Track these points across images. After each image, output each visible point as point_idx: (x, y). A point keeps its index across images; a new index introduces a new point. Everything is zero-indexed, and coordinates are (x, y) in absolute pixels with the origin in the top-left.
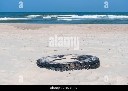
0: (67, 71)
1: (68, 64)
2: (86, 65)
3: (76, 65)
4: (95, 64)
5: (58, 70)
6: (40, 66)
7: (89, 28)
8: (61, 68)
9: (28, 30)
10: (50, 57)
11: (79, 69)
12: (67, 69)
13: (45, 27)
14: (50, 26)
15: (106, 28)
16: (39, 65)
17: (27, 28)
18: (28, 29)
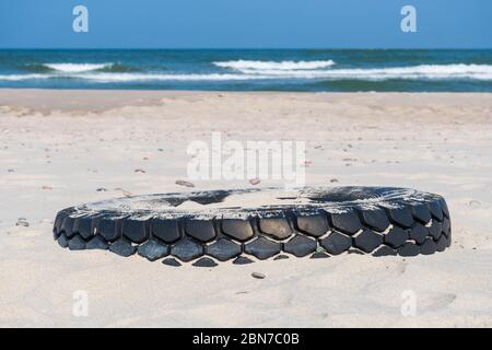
0: (239, 260)
1: (250, 219)
2: (365, 225)
3: (301, 223)
4: (424, 223)
5: (186, 260)
6: (69, 238)
7: (374, 107)
8: (201, 242)
9: (47, 118)
10: (138, 199)
11: (320, 249)
12: (243, 249)
13: (139, 105)
14: (165, 100)
15: (462, 109)
16: (63, 232)
17: (41, 110)
18: (47, 113)
